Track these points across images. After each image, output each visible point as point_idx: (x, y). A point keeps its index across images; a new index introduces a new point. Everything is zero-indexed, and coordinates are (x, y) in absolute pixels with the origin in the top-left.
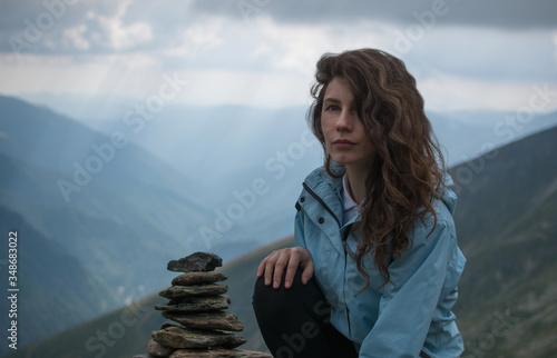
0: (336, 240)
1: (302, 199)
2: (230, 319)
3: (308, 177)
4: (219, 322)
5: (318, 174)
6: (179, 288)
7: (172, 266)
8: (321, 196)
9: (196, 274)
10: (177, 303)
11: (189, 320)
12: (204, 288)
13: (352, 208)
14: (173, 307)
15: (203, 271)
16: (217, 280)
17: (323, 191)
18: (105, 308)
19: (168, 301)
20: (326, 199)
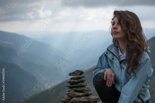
0: (118, 64)
1: (107, 53)
2: (87, 88)
3: (108, 47)
4: (84, 89)
5: (111, 46)
6: (73, 80)
7: (70, 74)
8: (113, 52)
9: (77, 76)
10: (72, 85)
11: (76, 89)
12: (80, 80)
13: (121, 55)
14: (71, 86)
15: (79, 75)
16: (83, 78)
17: (113, 50)
18: (43, 90)
19: (70, 84)
20: (114, 53)
